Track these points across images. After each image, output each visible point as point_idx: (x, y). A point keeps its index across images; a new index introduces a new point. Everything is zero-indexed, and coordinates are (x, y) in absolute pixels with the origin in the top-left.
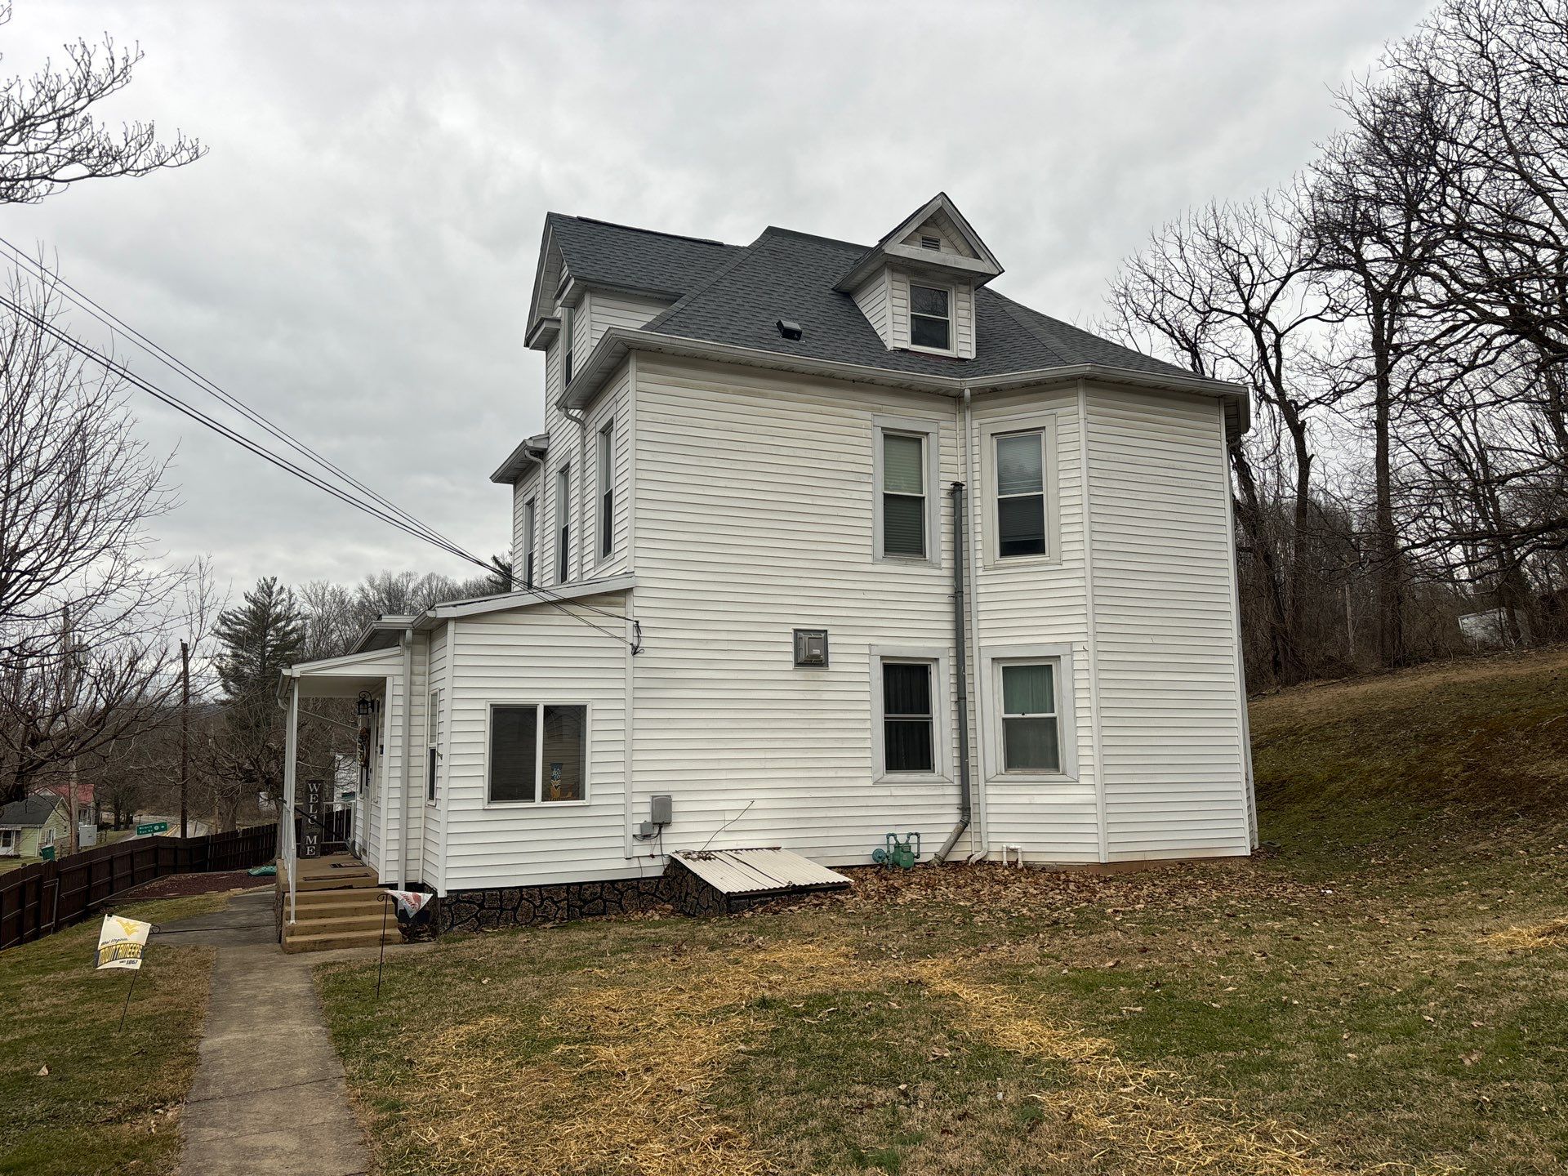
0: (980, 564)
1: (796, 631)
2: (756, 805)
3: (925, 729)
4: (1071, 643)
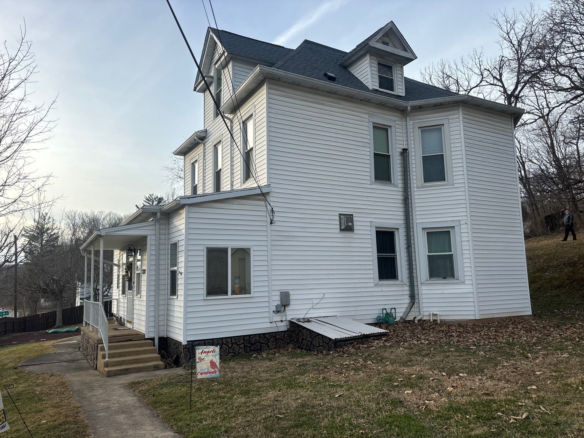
0: (415, 186)
1: (340, 215)
2: (326, 296)
3: (393, 261)
4: (459, 221)
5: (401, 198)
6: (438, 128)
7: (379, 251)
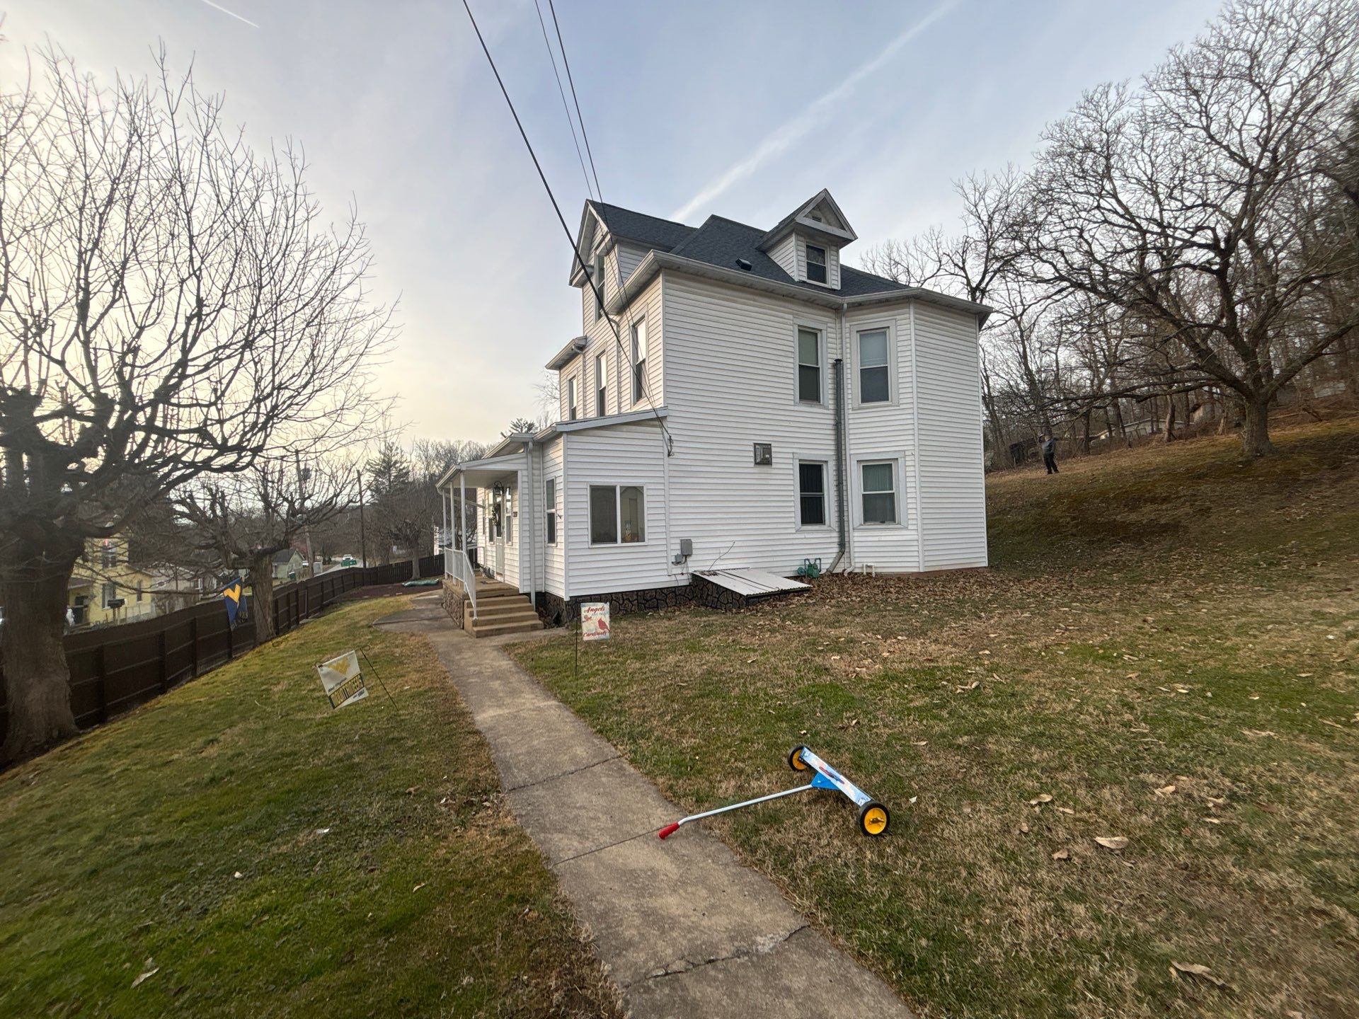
0: (850, 407)
1: (755, 444)
2: (737, 544)
3: (820, 501)
4: (904, 451)
5: (832, 422)
6: (882, 332)
7: (803, 489)
